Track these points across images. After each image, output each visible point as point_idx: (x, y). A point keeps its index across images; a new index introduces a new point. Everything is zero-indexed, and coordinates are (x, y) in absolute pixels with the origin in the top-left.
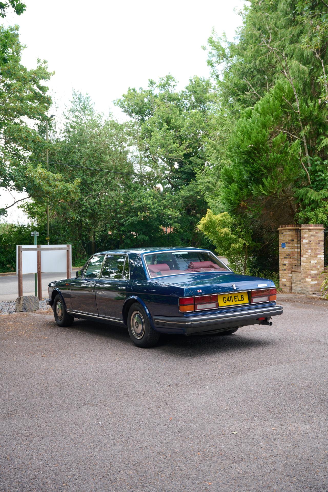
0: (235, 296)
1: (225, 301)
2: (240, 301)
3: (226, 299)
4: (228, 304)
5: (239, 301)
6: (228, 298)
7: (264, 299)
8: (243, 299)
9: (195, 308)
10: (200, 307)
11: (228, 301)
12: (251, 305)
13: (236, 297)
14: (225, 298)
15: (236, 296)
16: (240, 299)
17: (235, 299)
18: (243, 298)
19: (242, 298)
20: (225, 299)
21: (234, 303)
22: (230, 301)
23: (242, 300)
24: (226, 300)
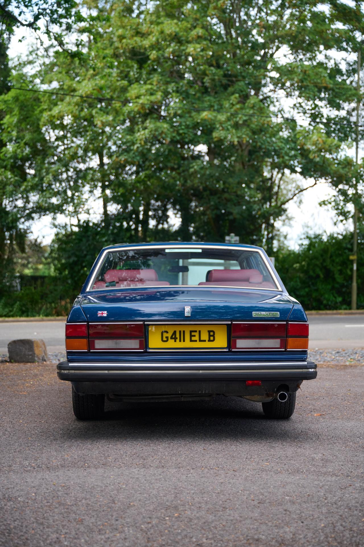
0: (191, 332)
1: (165, 339)
2: (205, 341)
3: (169, 335)
4: (171, 344)
5: (200, 341)
6: (175, 333)
7: (272, 344)
8: (212, 338)
9: (91, 345)
10: (101, 345)
11: (172, 338)
12: (230, 351)
13: (193, 334)
14: (167, 332)
15: (196, 331)
16: (205, 336)
17: (191, 336)
18: (213, 336)
19: (210, 336)
20: (165, 335)
21: (187, 344)
22: (178, 340)
23: (209, 340)
24: (167, 338)
